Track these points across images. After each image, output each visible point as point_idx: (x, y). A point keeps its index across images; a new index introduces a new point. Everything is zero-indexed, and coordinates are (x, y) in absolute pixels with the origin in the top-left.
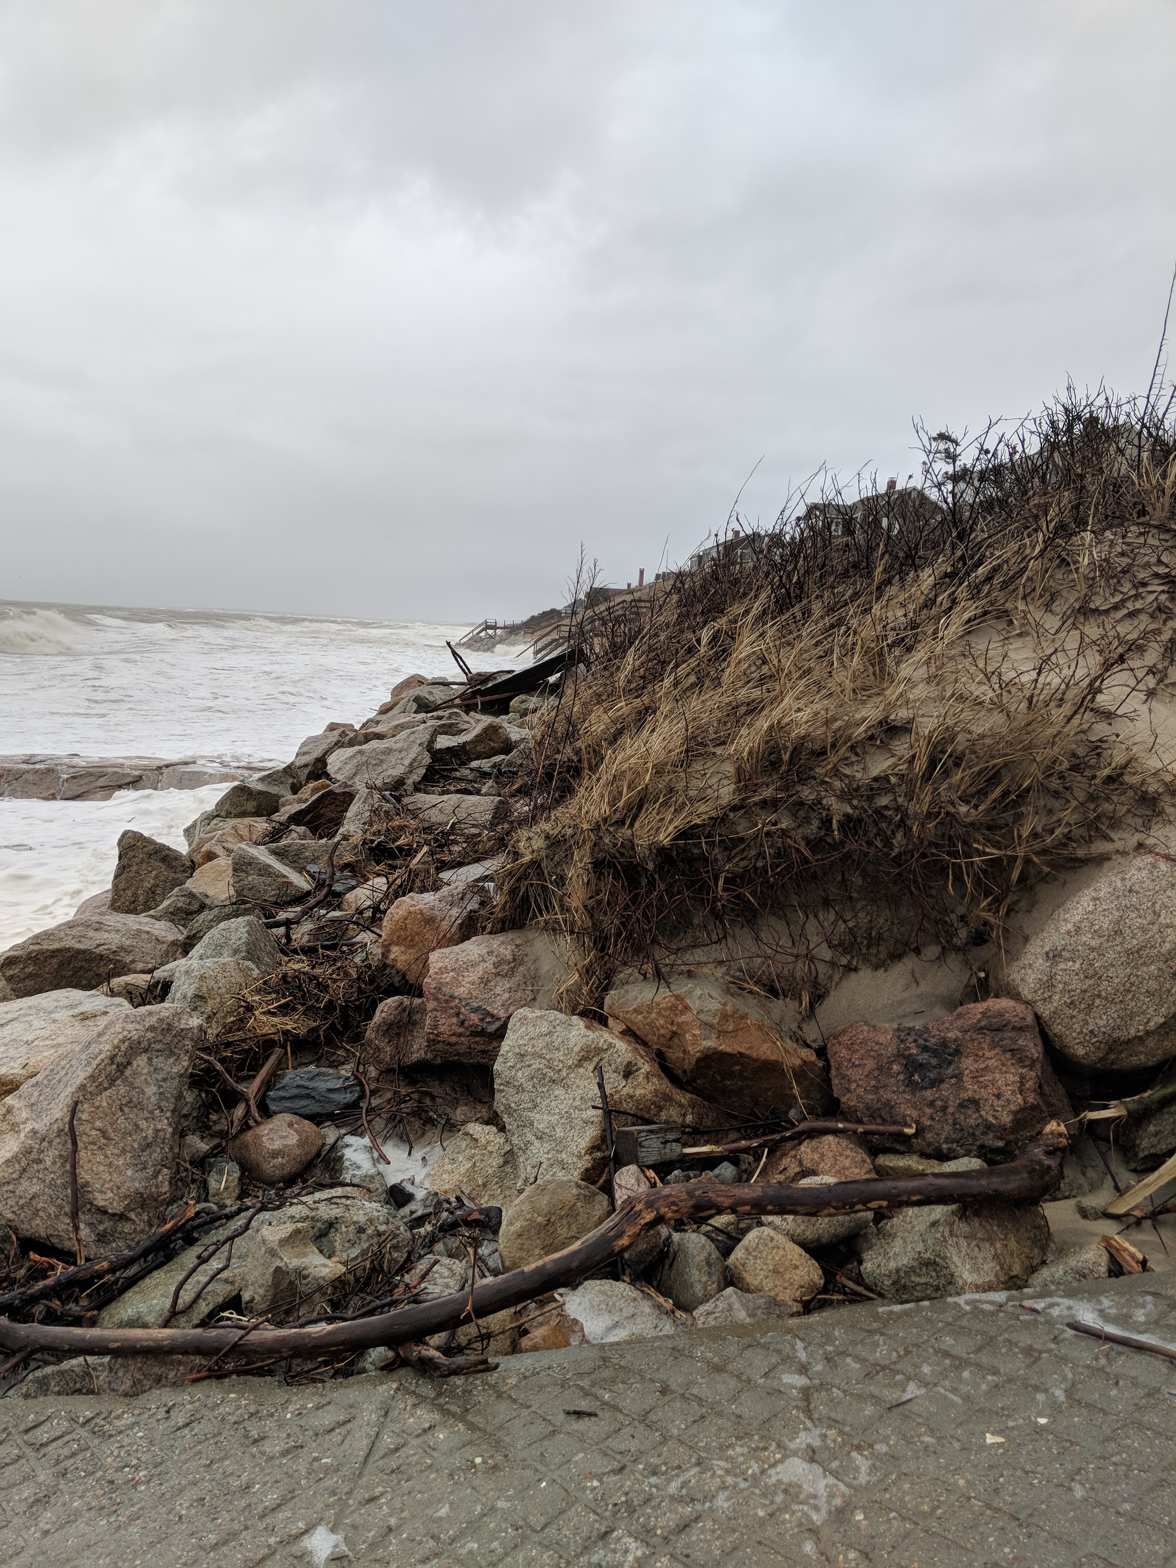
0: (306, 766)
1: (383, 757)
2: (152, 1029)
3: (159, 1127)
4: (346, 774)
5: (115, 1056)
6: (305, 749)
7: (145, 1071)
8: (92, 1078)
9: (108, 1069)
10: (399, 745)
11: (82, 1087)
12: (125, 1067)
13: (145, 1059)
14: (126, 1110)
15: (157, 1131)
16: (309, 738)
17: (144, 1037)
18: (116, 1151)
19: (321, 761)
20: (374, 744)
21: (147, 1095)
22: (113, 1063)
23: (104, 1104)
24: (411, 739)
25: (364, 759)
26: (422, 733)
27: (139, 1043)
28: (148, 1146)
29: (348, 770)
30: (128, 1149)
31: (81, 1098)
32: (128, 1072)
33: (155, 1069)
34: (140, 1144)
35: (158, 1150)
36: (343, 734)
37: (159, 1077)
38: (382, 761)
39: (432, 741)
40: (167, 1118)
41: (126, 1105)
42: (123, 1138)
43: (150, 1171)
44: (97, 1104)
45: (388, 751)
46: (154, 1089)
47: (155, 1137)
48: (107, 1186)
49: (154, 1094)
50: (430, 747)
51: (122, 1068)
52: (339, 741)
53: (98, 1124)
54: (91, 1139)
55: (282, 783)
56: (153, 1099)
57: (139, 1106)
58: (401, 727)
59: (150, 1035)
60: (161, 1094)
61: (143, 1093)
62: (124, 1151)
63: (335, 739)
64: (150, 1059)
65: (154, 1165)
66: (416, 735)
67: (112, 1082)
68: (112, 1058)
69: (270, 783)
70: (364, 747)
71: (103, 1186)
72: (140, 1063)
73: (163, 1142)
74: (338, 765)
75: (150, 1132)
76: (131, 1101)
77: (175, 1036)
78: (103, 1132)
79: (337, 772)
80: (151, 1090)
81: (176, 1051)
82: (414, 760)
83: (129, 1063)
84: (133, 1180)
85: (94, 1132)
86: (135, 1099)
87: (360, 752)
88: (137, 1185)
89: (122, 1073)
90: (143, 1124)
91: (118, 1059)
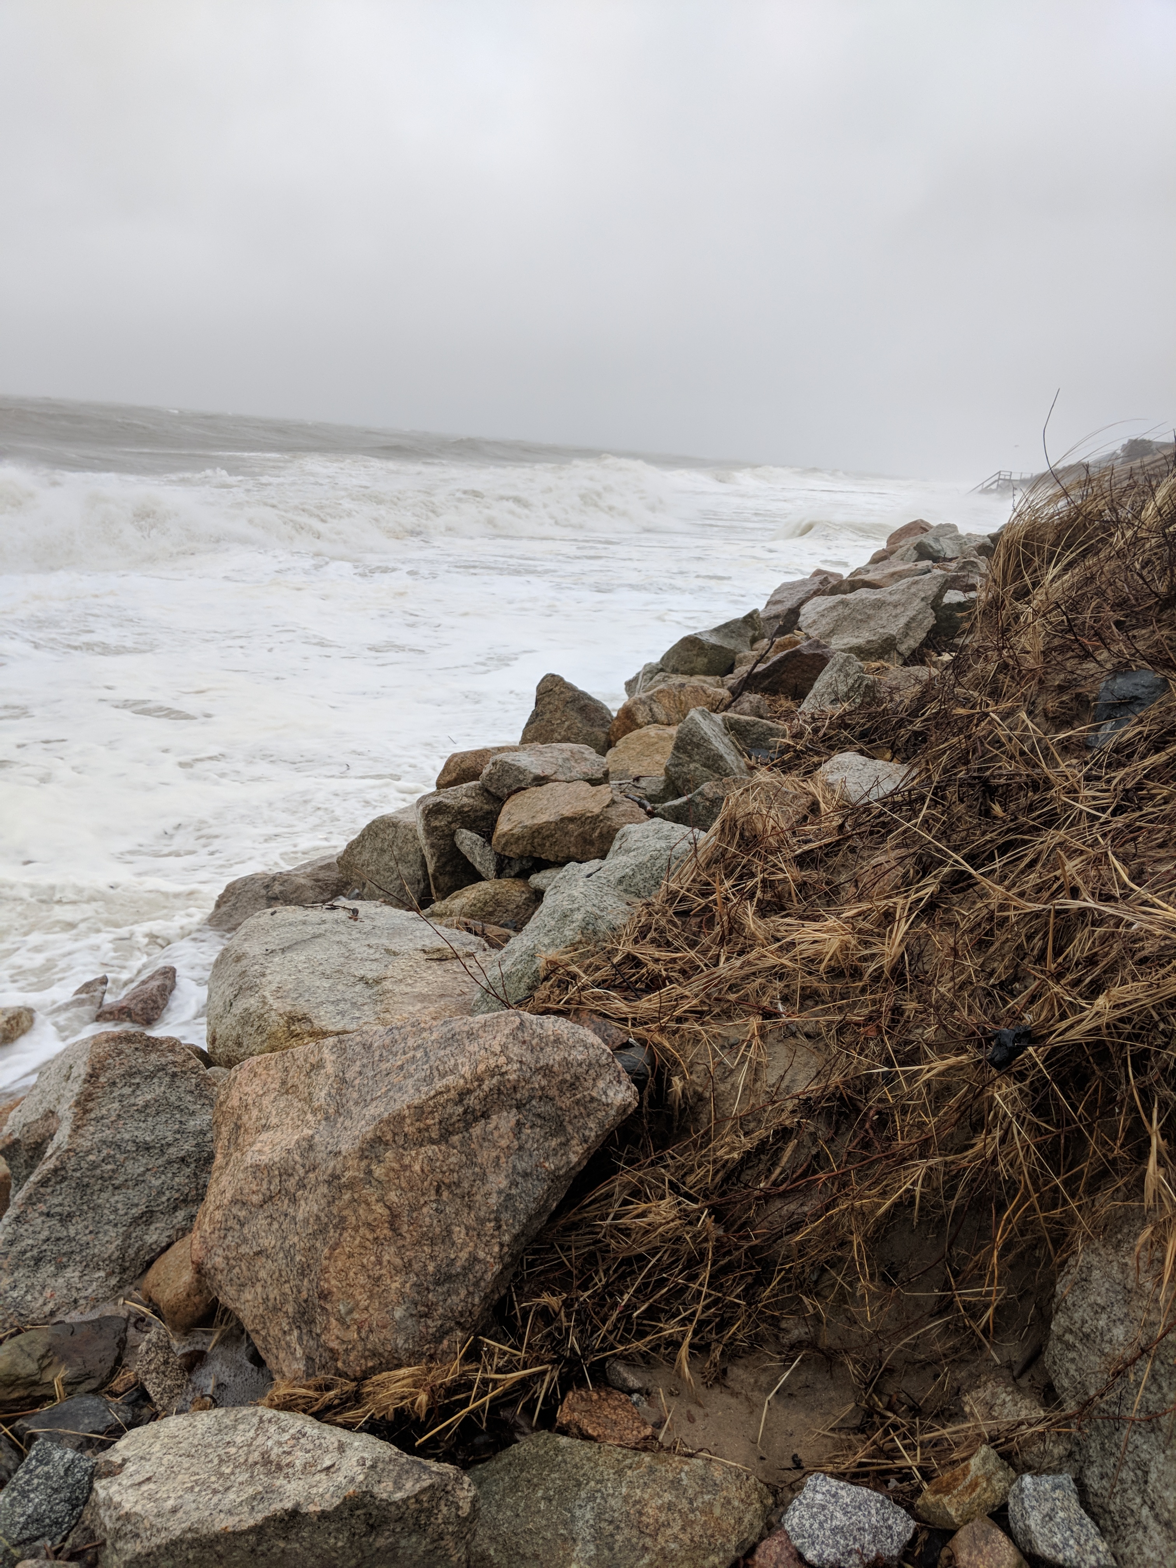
0: (777, 617)
1: (871, 612)
2: (547, 1071)
3: (481, 1255)
4: (822, 629)
5: (469, 1092)
6: (777, 597)
7: (504, 1143)
8: (420, 1111)
9: (449, 1110)
10: (895, 597)
11: (398, 1119)
12: (476, 1120)
13: (513, 1121)
14: (445, 1195)
15: (474, 1259)
16: (784, 585)
17: (527, 1082)
18: (398, 1261)
19: (794, 613)
20: (863, 593)
21: (488, 1187)
22: (461, 1101)
23: (417, 1168)
24: (913, 590)
25: (847, 612)
26: (929, 585)
27: (515, 1089)
28: (449, 1278)
29: (825, 625)
30: (416, 1266)
31: (389, 1137)
32: (477, 1130)
33: (521, 1148)
34: (438, 1269)
35: (463, 1293)
36: (825, 581)
37: (521, 1166)
38: (869, 617)
39: (940, 596)
40: (502, 1245)
41: (449, 1187)
42: (418, 1243)
43: (433, 1325)
44: (407, 1161)
45: (879, 605)
46: (504, 1183)
47: (466, 1270)
48: (356, 1315)
49: (500, 1192)
50: (936, 604)
51: (471, 1117)
52: (819, 590)
53: (393, 1196)
54: (370, 1218)
55: (740, 635)
56: (493, 1200)
57: (468, 1200)
58: (897, 576)
59: (539, 1081)
60: (509, 1197)
61: (483, 1177)
62: (408, 1267)
63: (815, 587)
64: (518, 1123)
65: (444, 1317)
66: (920, 586)
67: (445, 1136)
68: (463, 1094)
69: (726, 635)
70: (850, 596)
71: (350, 1312)
72: (503, 1122)
73: (476, 1284)
74: (813, 616)
75: (464, 1255)
76: (458, 1185)
77: (577, 1102)
78: (394, 1218)
79: (809, 626)
80: (499, 1181)
81: (570, 1129)
82: (913, 619)
83: (485, 1115)
84: (399, 1328)
85: (379, 1209)
86: (466, 1184)
87: (842, 602)
88: (400, 1342)
89: (468, 1126)
90: (459, 1234)
91: (471, 1101)
